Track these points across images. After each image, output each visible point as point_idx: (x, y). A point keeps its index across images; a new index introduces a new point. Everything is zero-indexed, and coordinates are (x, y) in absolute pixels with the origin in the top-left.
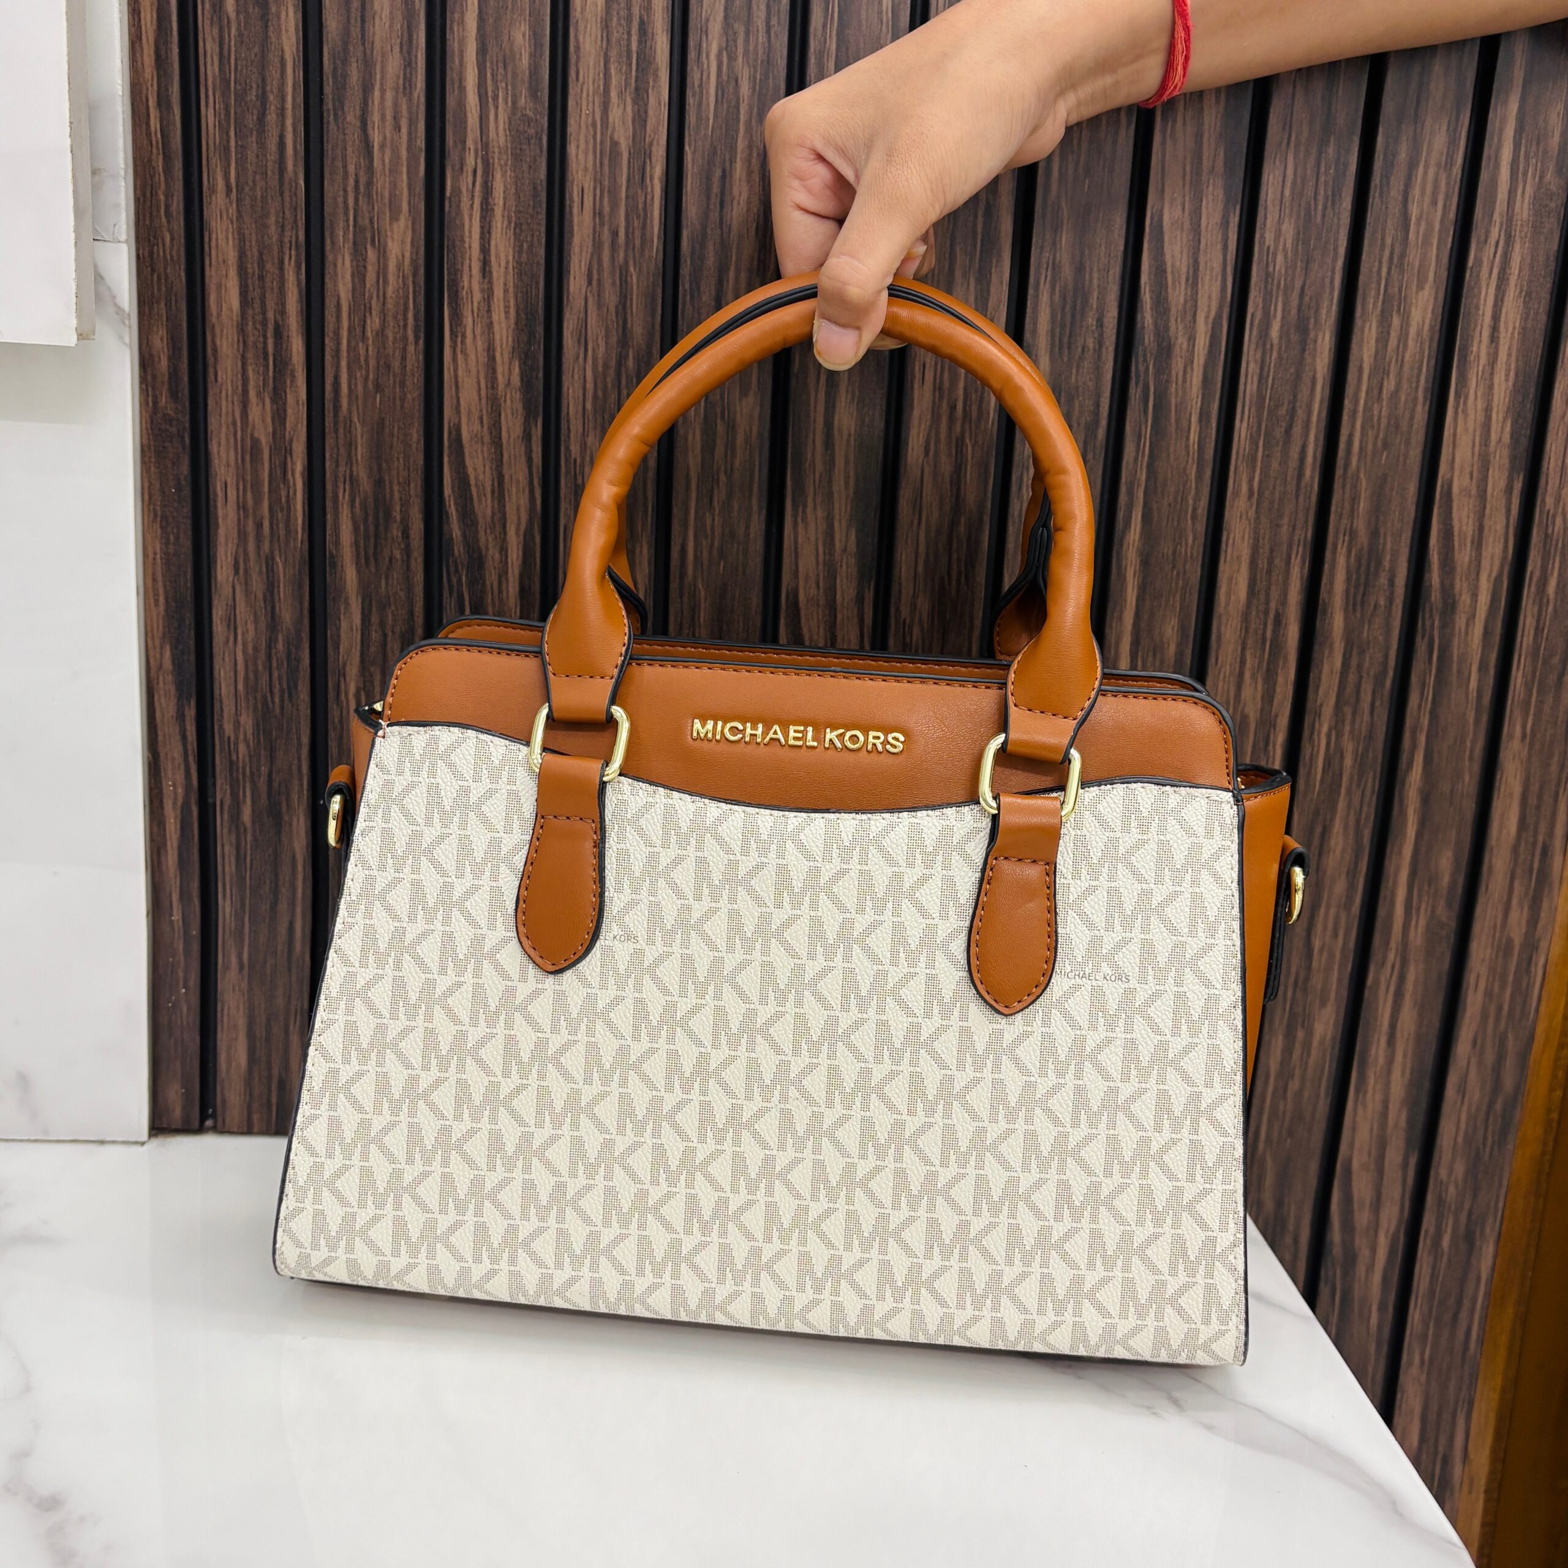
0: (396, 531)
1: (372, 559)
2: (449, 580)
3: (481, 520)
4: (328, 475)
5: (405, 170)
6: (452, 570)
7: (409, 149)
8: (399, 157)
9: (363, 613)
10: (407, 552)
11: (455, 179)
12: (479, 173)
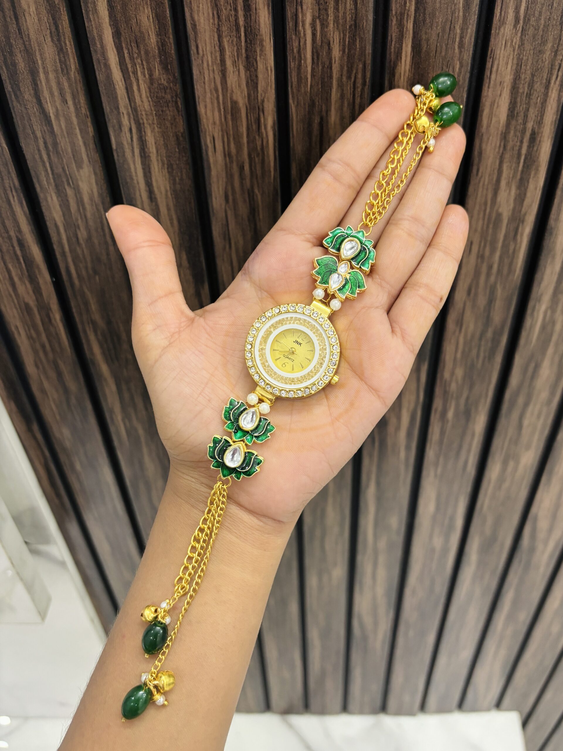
5: (78, 131)
7: (77, 116)
8: (72, 123)
11: (118, 136)
12: (134, 130)
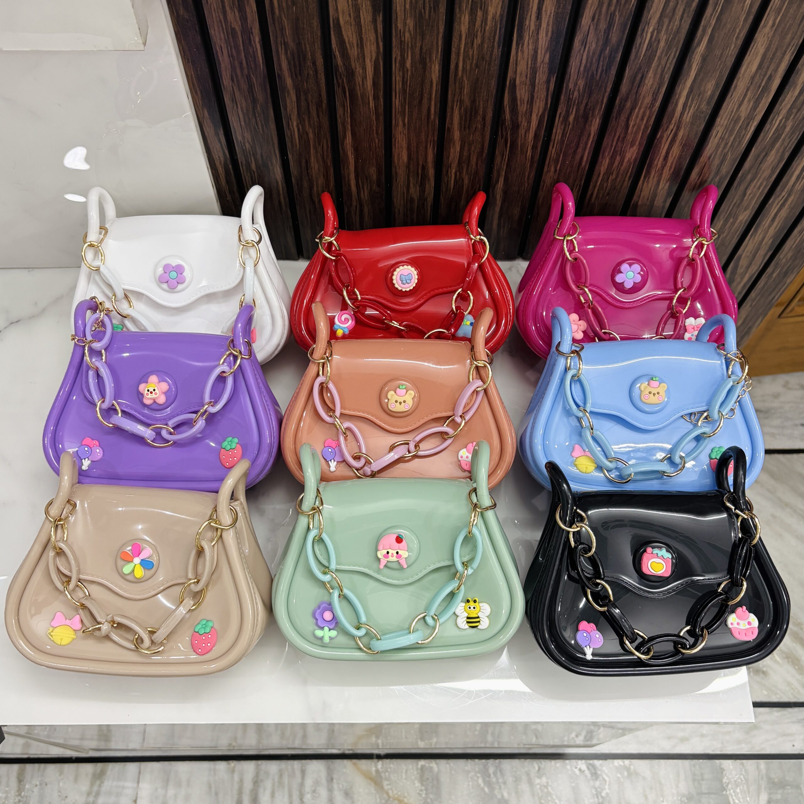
0: (309, 63)
1: (298, 75)
2: (337, 81)
3: (352, 57)
4: (272, 42)
6: (339, 77)
9: (296, 95)
10: (316, 71)
